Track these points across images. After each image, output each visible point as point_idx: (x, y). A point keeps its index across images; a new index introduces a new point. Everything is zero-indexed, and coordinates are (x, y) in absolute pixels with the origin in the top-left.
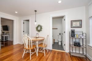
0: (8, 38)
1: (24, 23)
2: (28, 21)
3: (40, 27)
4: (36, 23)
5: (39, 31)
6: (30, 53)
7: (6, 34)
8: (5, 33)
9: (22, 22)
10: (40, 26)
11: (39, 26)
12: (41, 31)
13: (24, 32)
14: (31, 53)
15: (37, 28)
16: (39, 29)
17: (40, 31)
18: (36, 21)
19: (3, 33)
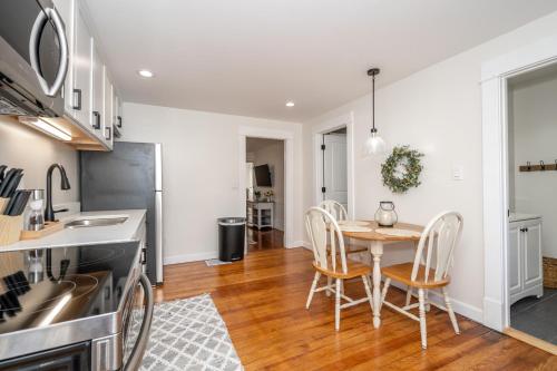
0: (269, 217)
1: (323, 147)
2: (342, 131)
3: (405, 161)
4: (374, 142)
5: (400, 186)
6: (338, 295)
7: (265, 201)
8: (263, 197)
9: (318, 140)
10: (408, 155)
11: (398, 155)
12: (417, 184)
13: (324, 190)
14: (343, 301)
15: (388, 168)
16: (400, 172)
17: (405, 189)
18: (374, 130)
19: (257, 194)
